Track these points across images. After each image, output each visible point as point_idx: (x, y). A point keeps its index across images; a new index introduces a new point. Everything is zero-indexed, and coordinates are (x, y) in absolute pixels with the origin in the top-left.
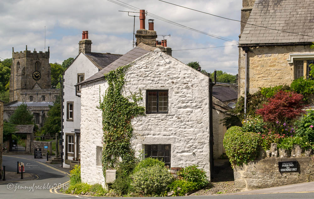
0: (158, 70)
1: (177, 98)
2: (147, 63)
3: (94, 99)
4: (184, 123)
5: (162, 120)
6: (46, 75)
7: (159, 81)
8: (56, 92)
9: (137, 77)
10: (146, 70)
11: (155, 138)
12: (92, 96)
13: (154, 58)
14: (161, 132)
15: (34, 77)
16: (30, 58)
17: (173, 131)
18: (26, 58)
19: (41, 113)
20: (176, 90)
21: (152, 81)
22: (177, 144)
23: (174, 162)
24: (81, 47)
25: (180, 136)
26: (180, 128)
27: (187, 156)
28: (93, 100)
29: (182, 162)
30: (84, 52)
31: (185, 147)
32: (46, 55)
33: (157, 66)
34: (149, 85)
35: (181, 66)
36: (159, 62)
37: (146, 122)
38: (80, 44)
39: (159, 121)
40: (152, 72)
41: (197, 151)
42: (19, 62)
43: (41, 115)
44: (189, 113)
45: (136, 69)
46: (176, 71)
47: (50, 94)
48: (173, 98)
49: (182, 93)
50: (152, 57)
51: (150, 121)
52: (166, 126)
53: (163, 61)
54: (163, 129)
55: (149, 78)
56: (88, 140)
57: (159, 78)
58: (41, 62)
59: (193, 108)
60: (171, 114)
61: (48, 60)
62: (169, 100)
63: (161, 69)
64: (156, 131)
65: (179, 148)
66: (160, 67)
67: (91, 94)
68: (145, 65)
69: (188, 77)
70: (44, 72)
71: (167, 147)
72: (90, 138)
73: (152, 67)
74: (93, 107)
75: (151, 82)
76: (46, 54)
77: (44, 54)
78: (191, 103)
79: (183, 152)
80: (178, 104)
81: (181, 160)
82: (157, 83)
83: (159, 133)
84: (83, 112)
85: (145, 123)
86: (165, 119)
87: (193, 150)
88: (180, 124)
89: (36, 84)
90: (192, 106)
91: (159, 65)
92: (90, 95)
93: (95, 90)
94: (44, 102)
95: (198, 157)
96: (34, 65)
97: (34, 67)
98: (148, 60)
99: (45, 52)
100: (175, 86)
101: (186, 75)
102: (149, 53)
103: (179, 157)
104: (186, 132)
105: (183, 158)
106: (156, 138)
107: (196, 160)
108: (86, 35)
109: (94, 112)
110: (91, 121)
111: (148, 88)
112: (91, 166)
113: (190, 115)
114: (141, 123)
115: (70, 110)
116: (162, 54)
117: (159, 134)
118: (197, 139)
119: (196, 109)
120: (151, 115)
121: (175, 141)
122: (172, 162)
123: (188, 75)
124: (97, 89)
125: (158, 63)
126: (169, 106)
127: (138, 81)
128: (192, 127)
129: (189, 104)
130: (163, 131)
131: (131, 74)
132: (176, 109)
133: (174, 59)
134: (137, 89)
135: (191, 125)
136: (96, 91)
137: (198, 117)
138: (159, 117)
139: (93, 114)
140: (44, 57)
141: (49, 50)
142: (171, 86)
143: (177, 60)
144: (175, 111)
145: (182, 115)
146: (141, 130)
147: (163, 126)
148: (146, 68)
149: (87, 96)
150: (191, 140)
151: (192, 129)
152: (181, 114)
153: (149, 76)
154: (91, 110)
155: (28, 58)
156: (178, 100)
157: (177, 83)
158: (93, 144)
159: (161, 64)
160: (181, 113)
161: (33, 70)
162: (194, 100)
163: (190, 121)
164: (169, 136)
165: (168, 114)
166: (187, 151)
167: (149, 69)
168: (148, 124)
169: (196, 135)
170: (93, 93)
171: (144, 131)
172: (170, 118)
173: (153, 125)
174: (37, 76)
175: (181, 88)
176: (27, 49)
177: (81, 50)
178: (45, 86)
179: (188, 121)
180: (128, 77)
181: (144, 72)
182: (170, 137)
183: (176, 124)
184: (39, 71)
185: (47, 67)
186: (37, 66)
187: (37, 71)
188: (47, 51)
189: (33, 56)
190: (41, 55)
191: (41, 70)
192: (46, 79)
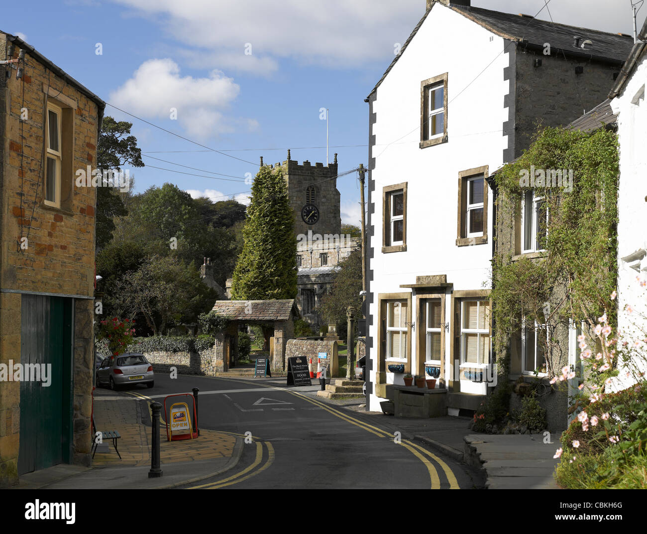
6: (331, 213)
15: (305, 217)
16: (297, 177)
18: (287, 176)
19: (318, 289)
30: (444, 0)
32: (331, 171)
43: (317, 293)
47: (338, 248)
58: (320, 186)
61: (335, 182)
70: (325, 207)
76: (330, 168)
77: (326, 168)
94: (325, 268)
96: (305, 192)
97: (305, 196)
99: (329, 164)
115: (395, 215)
140: (326, 174)
141: (336, 161)
155: (292, 177)
161: (302, 203)
174: (311, 214)
176: (289, 158)
184: (317, 204)
185: (332, 196)
186: (310, 194)
187: (312, 205)
188: (333, 163)
189: (304, 172)
190: (321, 171)
191: (320, 204)
192: (330, 222)
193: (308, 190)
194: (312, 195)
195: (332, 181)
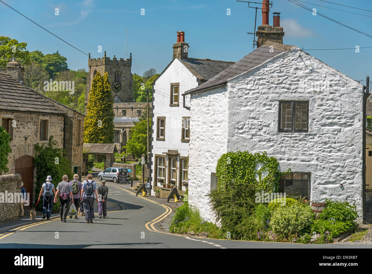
0: (295, 75)
1: (320, 112)
2: (282, 66)
3: (208, 111)
4: (329, 145)
5: (300, 140)
6: (128, 86)
7: (297, 90)
8: (139, 106)
9: (267, 83)
10: (280, 74)
11: (289, 165)
12: (206, 108)
13: (291, 60)
14: (299, 157)
15: (114, 88)
16: (109, 66)
17: (315, 155)
18: (104, 66)
19: (121, 131)
20: (319, 102)
21: (288, 89)
22: (319, 173)
23: (315, 197)
24: (175, 52)
25: (324, 162)
26: (323, 151)
27: (332, 188)
28: (207, 114)
29: (326, 196)
30: (179, 57)
31: (330, 177)
32: (128, 63)
33: (295, 69)
34: (283, 95)
35: (326, 70)
36: (298, 64)
37: (278, 142)
38: (174, 48)
39: (296, 142)
40: (287, 78)
41: (346, 182)
42: (97, 70)
43: (121, 132)
44: (336, 132)
45: (266, 73)
46: (320, 76)
47: (132, 108)
48: (314, 112)
49: (327, 106)
50: (288, 58)
51: (284, 141)
52: (305, 149)
53: (303, 63)
54: (301, 152)
55: (283, 85)
56: (199, 165)
57: (296, 86)
58: (122, 71)
59: (341, 125)
60: (312, 133)
61: (130, 69)
62: (309, 114)
63: (300, 73)
64: (292, 155)
65: (322, 178)
66: (299, 71)
67: (205, 105)
68: (278, 68)
69: (336, 85)
70: (125, 83)
71: (306, 177)
72: (202, 162)
73: (289, 71)
74: (207, 123)
75: (286, 90)
76: (128, 61)
77: (125, 61)
78: (339, 119)
79: (327, 183)
80: (322, 120)
81: (324, 193)
82: (294, 93)
83: (295, 157)
84: (193, 128)
85: (277, 144)
86: (304, 140)
87: (341, 181)
88: (324, 147)
89: (115, 96)
90: (340, 123)
91: (297, 69)
92: (203, 107)
93: (210, 100)
94: (125, 118)
95: (347, 191)
97: (114, 76)
98: (282, 61)
99: (127, 59)
100: (318, 96)
101: (333, 82)
102: (284, 52)
103: (321, 190)
104: (331, 157)
105: (327, 191)
106: (291, 164)
107: (344, 194)
108: (181, 37)
109: (208, 128)
110: (204, 140)
111: (282, 98)
112: (203, 198)
113: (337, 134)
114: (271, 144)
115: (161, 127)
116: (301, 54)
117: (295, 160)
118: (346, 167)
119: (345, 127)
120: (285, 134)
121: (317, 169)
122: (311, 196)
123: (335, 82)
124: (213, 99)
125: (296, 66)
126: (309, 122)
127: (269, 89)
128: (339, 150)
129: (336, 120)
130: (300, 155)
131: (259, 79)
132: (319, 126)
133: (317, 61)
134: (267, 100)
135: (338, 148)
136: (212, 101)
137: (348, 138)
138: (296, 137)
139: (206, 131)
140: (125, 65)
141: (131, 57)
142: (313, 97)
143: (321, 62)
144: (317, 129)
145: (327, 135)
146: (272, 152)
147: (301, 148)
148: (281, 72)
149: (199, 108)
150: (338, 167)
151: (339, 154)
152: (325, 134)
153: (284, 82)
154: (205, 126)
155: (107, 66)
156: (322, 115)
157: (320, 92)
158: (206, 169)
159: (300, 67)
160: (325, 132)
161: (112, 80)
162: (343, 115)
163: (337, 142)
164: (309, 161)
165: (308, 133)
166: (333, 183)
167: (284, 73)
168: (281, 145)
169: (345, 161)
170: (207, 104)
171: (275, 154)
172: (311, 138)
173: (288, 146)
174: (117, 87)
175: (327, 99)
176: (105, 56)
177: (176, 55)
178: (126, 99)
179: (335, 143)
180: (255, 84)
181: (277, 77)
182: (310, 163)
183: (318, 147)
184: (120, 81)
185: (129, 76)
186: (117, 75)
187: (117, 81)
188: (129, 58)
189: (113, 63)
190: (122, 63)
191: (122, 81)
192: (127, 91)
193: (115, 73)
194: (118, 76)
195: (129, 69)
